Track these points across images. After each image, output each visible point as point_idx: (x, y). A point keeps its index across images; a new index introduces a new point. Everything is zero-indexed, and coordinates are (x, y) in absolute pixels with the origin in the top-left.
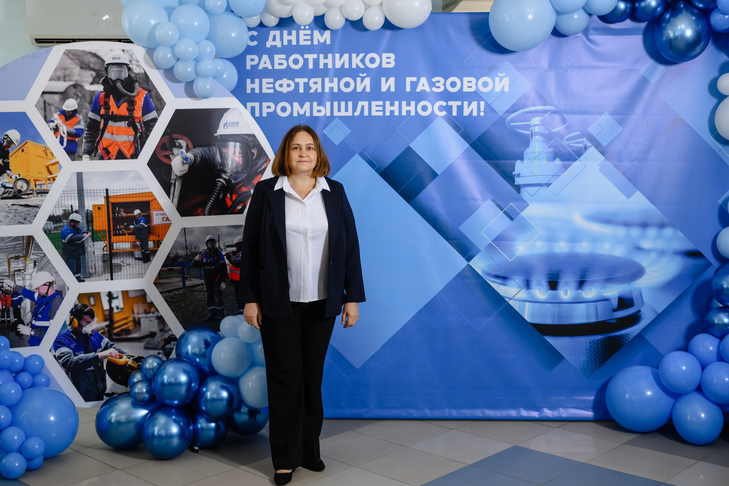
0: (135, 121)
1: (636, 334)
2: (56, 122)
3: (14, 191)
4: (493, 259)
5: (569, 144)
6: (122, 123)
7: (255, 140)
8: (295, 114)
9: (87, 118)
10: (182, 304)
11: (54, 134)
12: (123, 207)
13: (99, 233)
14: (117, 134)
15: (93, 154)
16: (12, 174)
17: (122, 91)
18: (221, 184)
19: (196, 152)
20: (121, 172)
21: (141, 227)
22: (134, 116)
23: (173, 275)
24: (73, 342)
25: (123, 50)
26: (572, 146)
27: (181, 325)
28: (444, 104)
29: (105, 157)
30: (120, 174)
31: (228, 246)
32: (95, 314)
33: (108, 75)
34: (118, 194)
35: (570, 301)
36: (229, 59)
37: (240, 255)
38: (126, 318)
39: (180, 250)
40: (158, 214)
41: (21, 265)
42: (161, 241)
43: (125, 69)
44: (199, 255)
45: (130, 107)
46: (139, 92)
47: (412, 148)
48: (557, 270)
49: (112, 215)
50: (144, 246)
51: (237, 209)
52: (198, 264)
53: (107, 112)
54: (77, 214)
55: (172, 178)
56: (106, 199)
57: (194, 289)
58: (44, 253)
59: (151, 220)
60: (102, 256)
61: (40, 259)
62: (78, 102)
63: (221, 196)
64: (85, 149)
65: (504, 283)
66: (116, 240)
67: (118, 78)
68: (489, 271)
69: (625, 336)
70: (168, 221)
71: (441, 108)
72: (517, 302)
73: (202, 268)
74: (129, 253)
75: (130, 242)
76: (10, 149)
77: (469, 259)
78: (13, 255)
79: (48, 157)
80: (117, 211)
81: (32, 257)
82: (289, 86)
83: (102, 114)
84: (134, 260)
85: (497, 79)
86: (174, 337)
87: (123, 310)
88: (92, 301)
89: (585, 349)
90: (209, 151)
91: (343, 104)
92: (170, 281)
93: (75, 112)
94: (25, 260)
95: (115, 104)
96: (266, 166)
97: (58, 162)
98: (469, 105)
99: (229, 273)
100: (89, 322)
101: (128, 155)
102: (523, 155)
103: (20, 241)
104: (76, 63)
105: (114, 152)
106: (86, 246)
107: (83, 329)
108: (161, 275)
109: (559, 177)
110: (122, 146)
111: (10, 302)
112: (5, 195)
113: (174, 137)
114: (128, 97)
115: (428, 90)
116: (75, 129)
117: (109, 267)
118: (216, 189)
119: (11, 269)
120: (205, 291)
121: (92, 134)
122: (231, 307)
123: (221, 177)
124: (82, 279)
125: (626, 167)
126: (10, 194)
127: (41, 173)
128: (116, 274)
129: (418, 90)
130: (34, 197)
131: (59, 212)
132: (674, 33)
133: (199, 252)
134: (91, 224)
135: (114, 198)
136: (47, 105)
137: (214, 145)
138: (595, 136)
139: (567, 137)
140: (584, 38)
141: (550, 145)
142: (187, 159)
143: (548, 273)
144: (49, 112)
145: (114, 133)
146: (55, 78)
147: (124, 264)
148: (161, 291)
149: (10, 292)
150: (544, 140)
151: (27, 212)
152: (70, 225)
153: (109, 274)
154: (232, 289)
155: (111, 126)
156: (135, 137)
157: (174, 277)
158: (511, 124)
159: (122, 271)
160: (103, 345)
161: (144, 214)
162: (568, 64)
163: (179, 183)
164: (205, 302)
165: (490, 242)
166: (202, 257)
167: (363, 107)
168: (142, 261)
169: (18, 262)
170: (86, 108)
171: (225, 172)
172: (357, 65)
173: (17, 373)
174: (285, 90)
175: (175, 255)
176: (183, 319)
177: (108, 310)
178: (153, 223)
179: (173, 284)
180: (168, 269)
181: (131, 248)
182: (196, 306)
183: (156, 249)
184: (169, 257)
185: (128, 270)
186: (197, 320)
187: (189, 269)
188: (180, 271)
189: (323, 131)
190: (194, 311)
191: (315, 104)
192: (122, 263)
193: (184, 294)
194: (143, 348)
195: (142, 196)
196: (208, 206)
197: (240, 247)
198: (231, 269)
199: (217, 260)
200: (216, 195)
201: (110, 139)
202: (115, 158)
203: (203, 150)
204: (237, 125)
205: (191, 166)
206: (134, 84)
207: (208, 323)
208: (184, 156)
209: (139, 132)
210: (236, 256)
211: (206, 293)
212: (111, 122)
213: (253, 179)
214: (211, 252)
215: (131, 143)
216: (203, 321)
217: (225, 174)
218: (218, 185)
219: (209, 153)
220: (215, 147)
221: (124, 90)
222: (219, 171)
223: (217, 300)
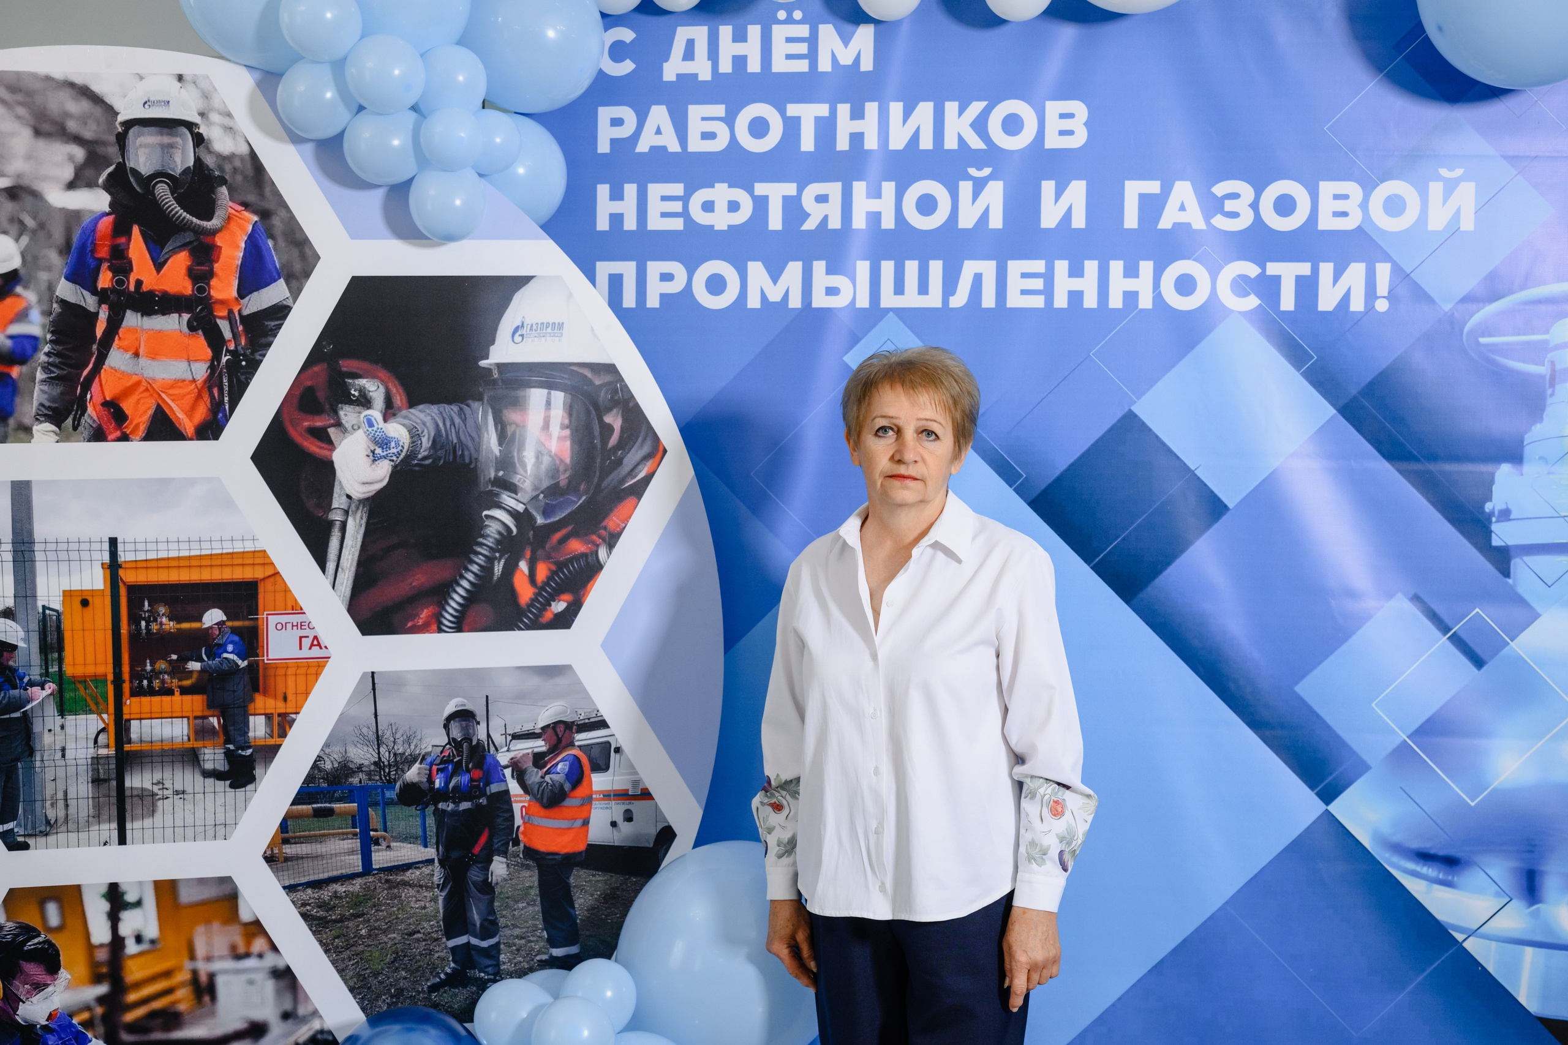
0: (215, 314)
4: (1412, 796)
6: (169, 320)
7: (617, 382)
8: (754, 302)
9: (51, 301)
10: (358, 926)
12: (166, 602)
13: (81, 687)
14: (154, 355)
15: (69, 421)
17: (174, 212)
18: (501, 528)
19: (419, 421)
20: (164, 483)
21: (225, 667)
22: (209, 297)
23: (329, 829)
25: (180, 78)
27: (355, 997)
28: (1252, 270)
29: (111, 433)
30: (158, 491)
31: (516, 737)
32: (62, 959)
33: (129, 159)
34: (152, 556)
36: (537, 117)
37: (560, 766)
38: (167, 974)
39: (356, 746)
40: (284, 626)
42: (294, 716)
43: (184, 141)
44: (421, 763)
45: (199, 267)
46: (229, 217)
47: (1140, 420)
49: (129, 626)
50: (233, 730)
51: (551, 610)
52: (413, 795)
53: (120, 282)
54: (9, 622)
55: (335, 505)
56: (108, 571)
57: (399, 878)
59: (260, 644)
60: (89, 761)
62: (22, 249)
63: (498, 568)
64: (42, 405)
65: (1450, 878)
66: (138, 711)
67: (159, 168)
68: (1397, 838)
70: (318, 647)
71: (1242, 286)
72: (1494, 944)
73: (431, 808)
74: (183, 755)
75: (188, 718)
77: (1328, 795)
80: (145, 612)
82: (733, 206)
83: (102, 289)
84: (199, 778)
85: (1436, 189)
86: (330, 1038)
87: (159, 946)
88: (54, 919)
90: (461, 418)
91: (912, 268)
92: (319, 850)
93: (12, 278)
95: (148, 256)
96: (651, 471)
98: (1337, 276)
99: (518, 827)
100: (39, 987)
101: (188, 426)
102: (1520, 444)
104: (18, 117)
105: (140, 417)
106: (37, 727)
107: (20, 1007)
108: (287, 831)
110: (169, 395)
113: (344, 369)
114: (192, 234)
115: (1198, 223)
116: (11, 337)
117: (114, 800)
118: (481, 544)
120: (438, 885)
121: (67, 353)
122: (523, 942)
123: (499, 506)
124: (20, 839)
128: (137, 824)
129: (1166, 223)
133: (419, 754)
134: (56, 655)
135: (136, 568)
137: (479, 398)
142: (387, 444)
145: (141, 351)
147: (166, 792)
148: (287, 884)
153: (114, 825)
154: (531, 878)
155: (133, 330)
156: (212, 368)
157: (333, 835)
158: (1482, 340)
159: (158, 816)
163: (358, 521)
164: (438, 922)
165: (1402, 739)
166: (430, 770)
167: (978, 279)
168: (228, 782)
170: (49, 268)
171: (512, 488)
172: (960, 136)
174: (721, 220)
175: (339, 763)
176: (361, 978)
177: (107, 945)
178: (267, 656)
179: (330, 861)
180: (315, 810)
181: (189, 739)
182: (406, 934)
183: (278, 741)
184: (320, 770)
185: (179, 813)
186: (406, 984)
187: (384, 812)
188: (356, 816)
189: (846, 359)
190: (397, 953)
191: (819, 267)
192: (159, 789)
193: (368, 895)
195: (232, 565)
196: (453, 599)
197: (559, 740)
198: (526, 814)
199: (479, 780)
200: (482, 563)
201: (129, 371)
202: (144, 435)
203: (440, 416)
204: (556, 331)
205: (399, 468)
206: (212, 190)
207: (445, 992)
208: (376, 432)
209: (228, 351)
210: (545, 769)
211: (440, 892)
212: (135, 314)
213: (606, 514)
214: (460, 753)
215: (197, 387)
216: (429, 987)
217: (513, 495)
218: (488, 531)
219: (461, 422)
220: (483, 404)
221: (179, 208)
222: (492, 486)
223: (478, 913)
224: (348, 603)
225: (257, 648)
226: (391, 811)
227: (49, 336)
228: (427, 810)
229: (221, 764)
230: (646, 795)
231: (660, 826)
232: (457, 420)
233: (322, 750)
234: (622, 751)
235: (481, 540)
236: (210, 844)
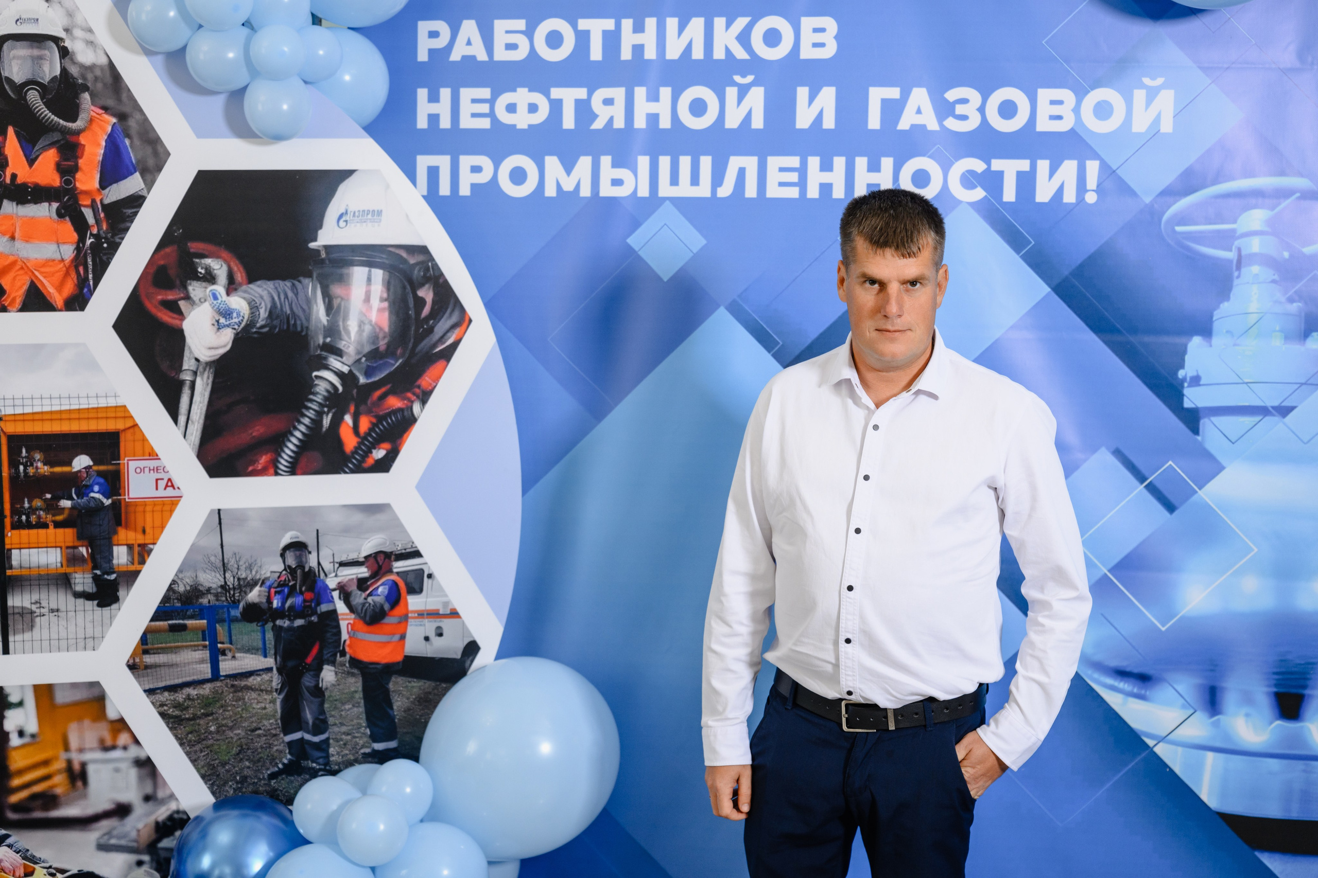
0: (80, 202)
4: (1111, 622)
6: (40, 208)
7: (429, 261)
8: (550, 191)
10: (208, 723)
12: (40, 449)
14: (27, 239)
17: (43, 115)
18: (329, 387)
19: (257, 295)
20: (39, 347)
21: (92, 504)
22: (75, 188)
23: (182, 642)
27: (206, 783)
28: (978, 166)
30: (35, 354)
31: (342, 564)
33: (3, 69)
34: (28, 410)
36: (362, 31)
37: (380, 589)
38: (46, 763)
39: (205, 572)
40: (142, 470)
42: (151, 546)
43: (52, 53)
44: (261, 586)
45: (66, 163)
46: (91, 119)
48: (1303, 662)
49: (9, 469)
50: (100, 558)
51: (372, 457)
52: (254, 613)
55: (185, 367)
57: (243, 683)
59: (122, 485)
63: (326, 421)
65: (1143, 692)
66: (18, 542)
67: (30, 77)
68: (1098, 657)
70: (171, 489)
71: (970, 180)
72: (1180, 749)
73: (270, 625)
74: (57, 579)
75: (61, 548)
80: (23, 458)
82: (533, 108)
84: (71, 598)
85: (1139, 96)
86: (185, 817)
87: (38, 740)
90: (294, 293)
91: (685, 162)
92: (174, 660)
96: (458, 338)
98: (1053, 171)
99: (345, 641)
102: (1210, 321)
105: (17, 291)
108: (146, 644)
110: (41, 273)
113: (192, 250)
114: (59, 134)
115: (932, 125)
118: (312, 401)
120: (276, 690)
122: (349, 737)
123: (327, 367)
128: (19, 637)
129: (904, 124)
133: (260, 579)
135: (15, 420)
137: (309, 275)
141: (1295, 292)
142: (229, 315)
143: (1275, 670)
145: (17, 235)
147: (42, 610)
148: (147, 687)
150: (1276, 277)
154: (355, 684)
155: (9, 217)
156: (78, 249)
157: (187, 647)
158: (1178, 229)
159: (36, 630)
161: (102, 468)
163: (205, 380)
164: (276, 721)
165: (1103, 573)
166: (269, 592)
167: (742, 172)
168: (96, 602)
171: (339, 353)
172: (727, 50)
174: (522, 120)
175: (191, 586)
176: (211, 767)
178: (128, 495)
179: (183, 669)
180: (170, 625)
181: (62, 566)
182: (250, 730)
183: (138, 567)
184: (174, 592)
185: (54, 628)
186: (250, 772)
187: (229, 627)
188: (205, 631)
190: (242, 747)
191: (606, 161)
192: (37, 608)
193: (216, 698)
194: (93, 846)
195: (97, 418)
196: (288, 447)
197: (380, 567)
198: (352, 629)
199: (311, 601)
200: (313, 417)
201: (6, 252)
202: (20, 307)
203: (275, 290)
204: (375, 217)
205: (240, 335)
206: (76, 96)
207: (283, 779)
208: (220, 304)
209: (91, 234)
210: (368, 592)
211: (279, 694)
212: (11, 203)
213: (420, 374)
214: (294, 578)
215: (65, 266)
216: (269, 775)
217: (339, 358)
218: (318, 389)
219: (294, 297)
220: (312, 280)
221: (48, 112)
222: (322, 350)
223: (310, 713)
224: (197, 451)
225: (120, 488)
226: (236, 627)
228: (266, 626)
229: (90, 587)
230: (454, 614)
231: (466, 641)
232: (290, 294)
233: (176, 575)
234: (434, 577)
235: (311, 397)
236: (81, 654)
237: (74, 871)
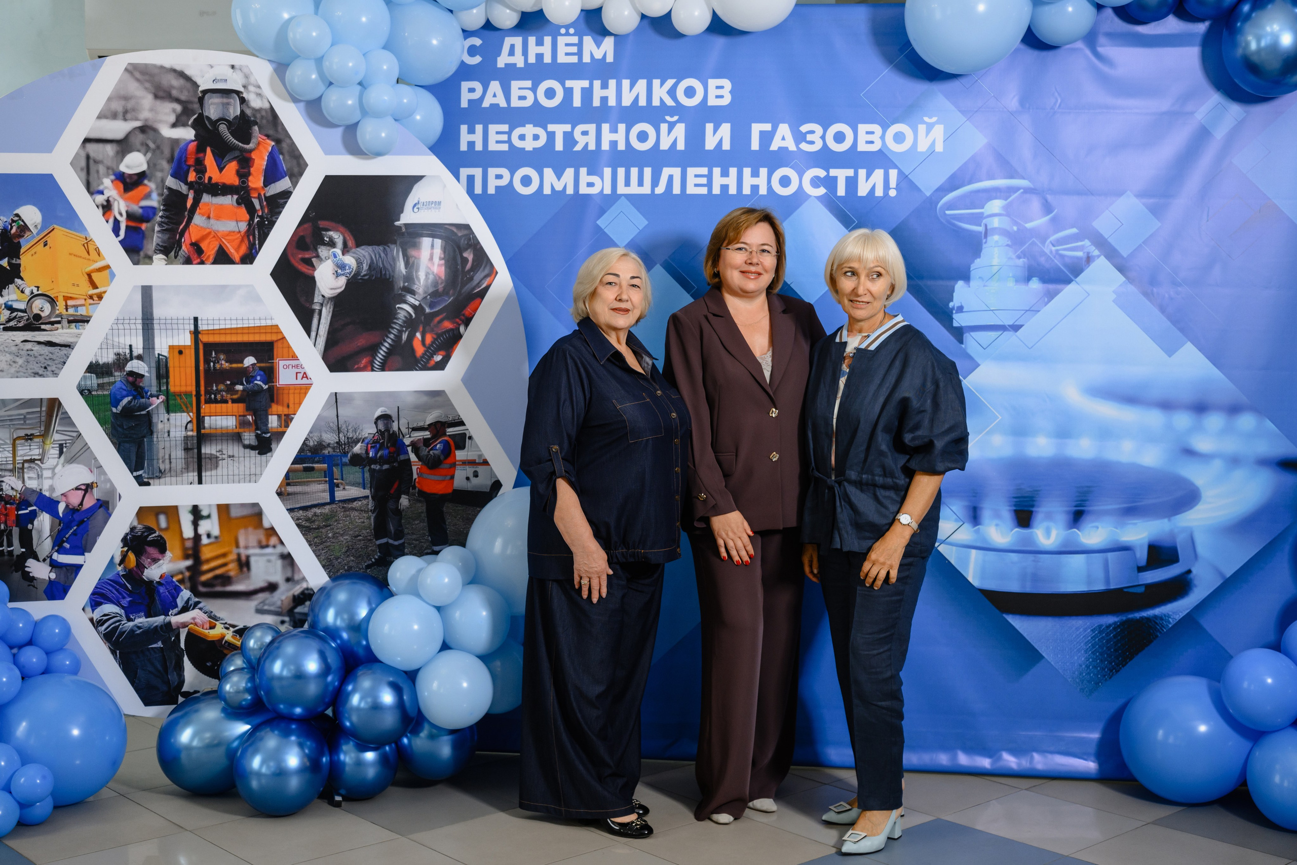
0: (251, 195)
1: (1182, 615)
2: (107, 193)
3: (27, 317)
5: (1057, 251)
6: (226, 199)
7: (470, 234)
8: (547, 191)
9: (163, 188)
10: (327, 532)
11: (104, 215)
12: (224, 352)
13: (178, 398)
14: (218, 218)
15: (173, 253)
16: (25, 286)
17: (229, 140)
18: (406, 314)
19: (361, 255)
20: (224, 287)
21: (256, 388)
22: (248, 186)
23: (311, 478)
24: (126, 595)
25: (233, 67)
26: (1062, 256)
27: (324, 569)
28: (822, 173)
29: (195, 260)
30: (221, 292)
31: (414, 429)
32: (167, 545)
33: (205, 111)
34: (217, 327)
35: (1056, 550)
36: (427, 88)
37: (438, 446)
38: (224, 555)
39: (326, 433)
40: (288, 367)
41: (37, 452)
42: (293, 416)
43: (235, 101)
44: (362, 443)
45: (242, 170)
46: (259, 143)
48: (1031, 490)
49: (204, 365)
50: (260, 423)
51: (433, 360)
52: (357, 460)
53: (200, 178)
54: (140, 362)
55: (316, 301)
56: (193, 335)
57: (350, 506)
58: (78, 432)
59: (275, 376)
60: (183, 438)
61: (70, 441)
62: (148, 159)
63: (405, 337)
64: (158, 244)
66: (209, 411)
67: (221, 116)
69: (1161, 619)
70: (306, 379)
71: (816, 182)
72: (954, 548)
73: (367, 468)
74: (233, 436)
75: (236, 416)
76: (22, 241)
78: (22, 433)
79: (91, 257)
80: (213, 358)
81: (56, 437)
82: (536, 137)
83: (191, 182)
84: (241, 449)
85: (922, 128)
86: (312, 593)
87: (219, 540)
88: (163, 522)
89: (1083, 641)
90: (385, 254)
91: (634, 171)
92: (306, 490)
93: (142, 176)
94: (43, 442)
95: (215, 164)
96: (489, 284)
97: (108, 267)
98: (868, 176)
99: (415, 479)
100: (155, 560)
101: (236, 256)
102: (969, 271)
103: (37, 408)
104: (146, 89)
105: (211, 251)
106: (155, 420)
107: (145, 571)
108: (289, 479)
109: (1036, 314)
110: (226, 240)
111: (12, 518)
112: (12, 324)
113: (321, 226)
114: (239, 152)
115: (792, 147)
116: (142, 208)
117: (196, 460)
118: (395, 323)
119: (17, 458)
120: (371, 510)
121: (170, 216)
122: (417, 542)
123: (405, 302)
124: (146, 480)
125: (1167, 295)
126: (20, 322)
127: (78, 285)
128: (208, 473)
129: (774, 147)
130: (62, 328)
131: (108, 357)
132: (1258, 41)
134: (165, 380)
135: (208, 334)
136: (91, 162)
137: (395, 243)
138: (1106, 237)
139: (1053, 238)
140: (1088, 52)
141: (1021, 252)
142: (344, 268)
143: (1013, 495)
144: (96, 175)
145: (211, 216)
146: (107, 114)
147: (223, 456)
148: (289, 507)
149: (14, 500)
150: (1009, 243)
151: (50, 355)
152: (127, 381)
153: (196, 474)
154: (422, 507)
155: (207, 204)
156: (249, 225)
157: (314, 481)
158: (948, 212)
159: (219, 469)
160: (180, 602)
162: (1057, 101)
163: (328, 309)
166: (367, 447)
167: (671, 178)
168: (257, 452)
169: (30, 446)
170: (162, 170)
171: (413, 293)
172: (661, 100)
173: (21, 647)
174: (529, 145)
175: (317, 442)
176: (329, 560)
177: (192, 539)
178: (279, 382)
179: (312, 496)
180: (304, 467)
181: (236, 427)
182: (353, 537)
183: (283, 429)
184: (307, 446)
185: (231, 468)
186: (353, 564)
187: (342, 469)
188: (326, 472)
189: (598, 222)
190: (348, 547)
191: (583, 171)
192: (220, 454)
193: (333, 515)
194: (253, 610)
195: (260, 333)
196: (380, 353)
197: (438, 432)
198: (419, 471)
199: (394, 453)
200: (396, 333)
201: (205, 227)
202: (212, 261)
203: (373, 252)
204: (437, 206)
205: (350, 281)
206: (250, 128)
207: (375, 569)
208: (338, 260)
209: (258, 215)
210: (430, 448)
211: (373, 513)
212: (208, 195)
213: (465, 307)
214: (383, 438)
215: (241, 236)
216: (366, 566)
217: (413, 296)
218: (399, 316)
219: (385, 256)
220: (396, 246)
221: (232, 137)
222: (402, 291)
223: (393, 526)
225: (273, 379)
226: (345, 469)
227: (162, 207)
229: (254, 442)
230: (485, 463)
231: (493, 480)
232: (382, 255)
233: (308, 435)
234: (473, 439)
235: (395, 321)
236: (247, 485)
237: (241, 626)
